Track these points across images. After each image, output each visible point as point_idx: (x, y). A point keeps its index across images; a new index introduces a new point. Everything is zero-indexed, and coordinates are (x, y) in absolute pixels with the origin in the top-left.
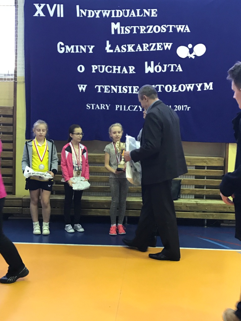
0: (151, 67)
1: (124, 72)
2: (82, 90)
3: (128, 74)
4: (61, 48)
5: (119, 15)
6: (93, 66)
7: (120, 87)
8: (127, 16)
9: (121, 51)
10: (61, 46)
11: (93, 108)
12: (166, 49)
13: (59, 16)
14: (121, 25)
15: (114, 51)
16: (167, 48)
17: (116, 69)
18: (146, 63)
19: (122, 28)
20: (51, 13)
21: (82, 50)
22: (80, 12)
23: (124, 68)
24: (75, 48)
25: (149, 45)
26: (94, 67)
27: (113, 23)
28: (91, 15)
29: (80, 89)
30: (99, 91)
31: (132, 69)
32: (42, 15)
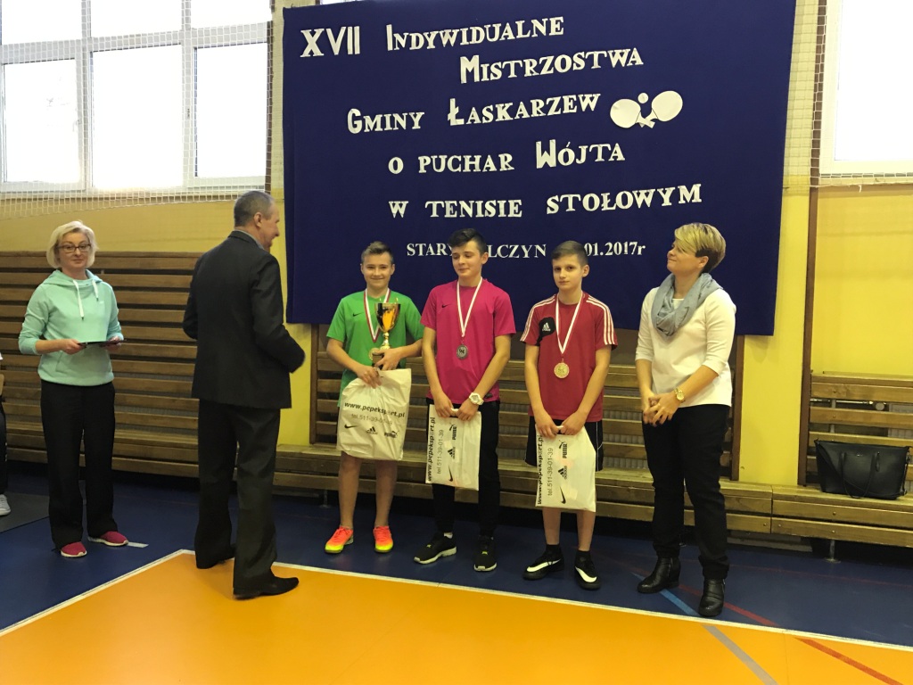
0: (549, 153)
1: (488, 168)
2: (398, 213)
3: (498, 172)
4: (355, 122)
5: (478, 39)
6: (421, 159)
7: (479, 203)
8: (495, 39)
9: (481, 119)
10: (355, 118)
11: (421, 254)
12: (584, 108)
13: (350, 52)
14: (481, 63)
15: (466, 121)
16: (588, 106)
17: (471, 163)
18: (539, 145)
19: (485, 67)
20: (336, 48)
21: (399, 125)
22: (394, 39)
23: (489, 159)
24: (383, 120)
25: (545, 102)
26: (424, 161)
27: (465, 58)
28: (417, 44)
29: (394, 211)
30: (434, 214)
31: (506, 160)
32: (318, 53)
